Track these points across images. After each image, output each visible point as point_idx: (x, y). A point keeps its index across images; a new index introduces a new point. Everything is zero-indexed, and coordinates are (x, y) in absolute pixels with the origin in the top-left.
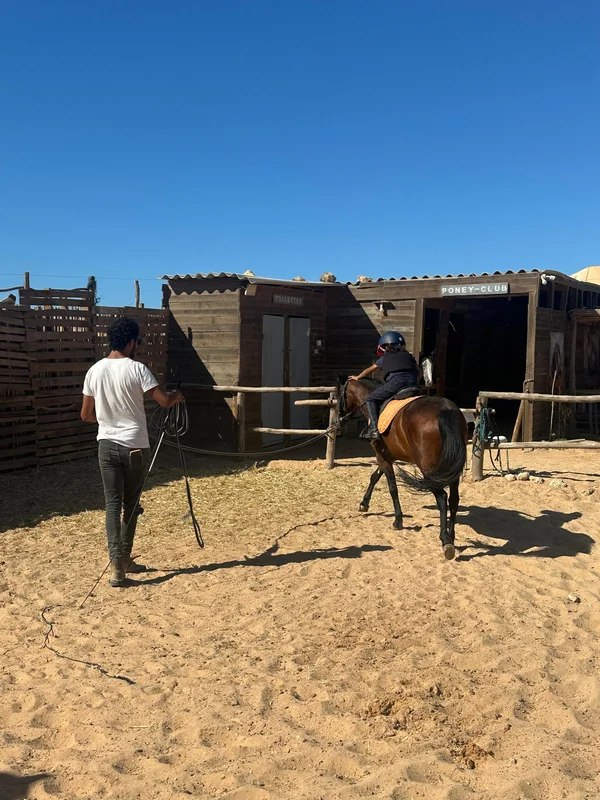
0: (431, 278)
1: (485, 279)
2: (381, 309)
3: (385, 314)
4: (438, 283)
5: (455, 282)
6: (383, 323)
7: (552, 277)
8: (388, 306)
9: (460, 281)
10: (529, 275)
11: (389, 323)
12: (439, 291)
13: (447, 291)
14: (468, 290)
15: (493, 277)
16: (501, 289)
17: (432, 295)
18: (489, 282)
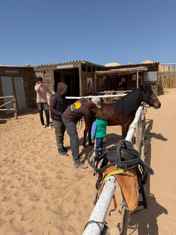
0: (54, 64)
1: (68, 64)
2: (43, 73)
3: (44, 75)
4: (56, 65)
5: (60, 65)
6: (44, 77)
7: (84, 63)
8: (44, 73)
9: (62, 64)
10: (78, 62)
11: (46, 77)
12: (56, 68)
13: (59, 67)
14: (64, 67)
15: (70, 63)
16: (71, 66)
17: (55, 69)
18: (69, 64)
